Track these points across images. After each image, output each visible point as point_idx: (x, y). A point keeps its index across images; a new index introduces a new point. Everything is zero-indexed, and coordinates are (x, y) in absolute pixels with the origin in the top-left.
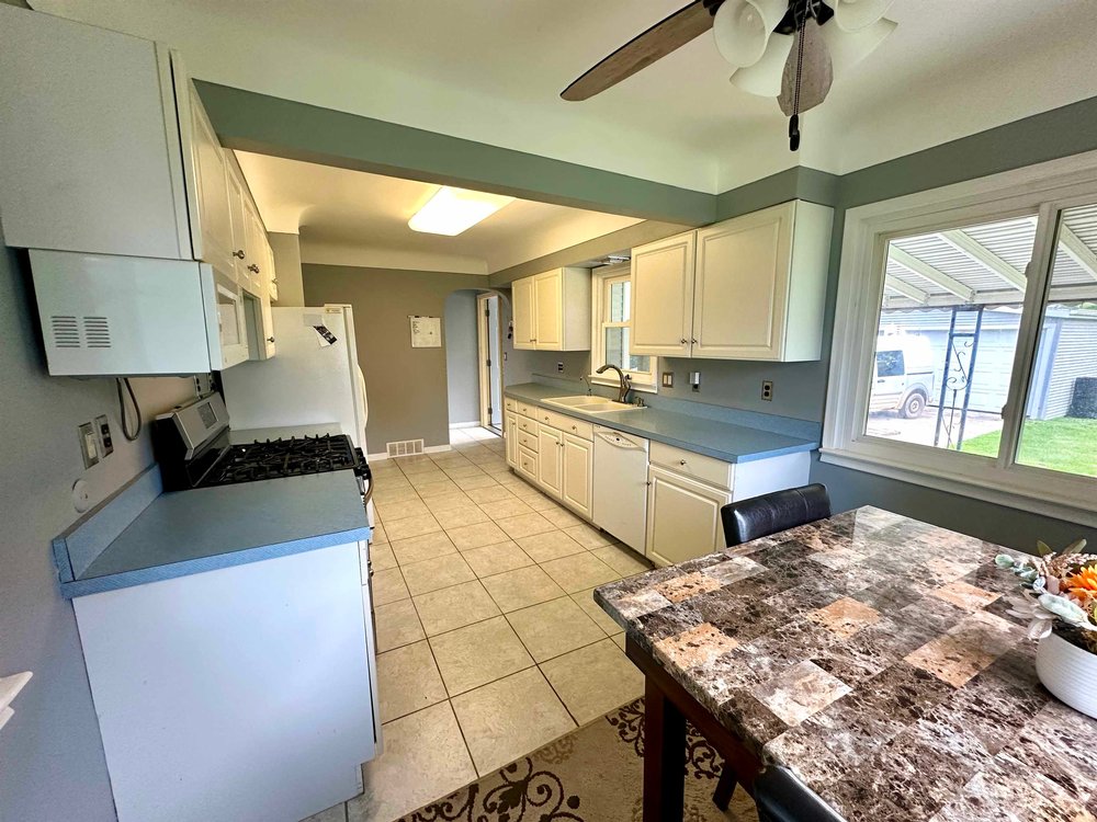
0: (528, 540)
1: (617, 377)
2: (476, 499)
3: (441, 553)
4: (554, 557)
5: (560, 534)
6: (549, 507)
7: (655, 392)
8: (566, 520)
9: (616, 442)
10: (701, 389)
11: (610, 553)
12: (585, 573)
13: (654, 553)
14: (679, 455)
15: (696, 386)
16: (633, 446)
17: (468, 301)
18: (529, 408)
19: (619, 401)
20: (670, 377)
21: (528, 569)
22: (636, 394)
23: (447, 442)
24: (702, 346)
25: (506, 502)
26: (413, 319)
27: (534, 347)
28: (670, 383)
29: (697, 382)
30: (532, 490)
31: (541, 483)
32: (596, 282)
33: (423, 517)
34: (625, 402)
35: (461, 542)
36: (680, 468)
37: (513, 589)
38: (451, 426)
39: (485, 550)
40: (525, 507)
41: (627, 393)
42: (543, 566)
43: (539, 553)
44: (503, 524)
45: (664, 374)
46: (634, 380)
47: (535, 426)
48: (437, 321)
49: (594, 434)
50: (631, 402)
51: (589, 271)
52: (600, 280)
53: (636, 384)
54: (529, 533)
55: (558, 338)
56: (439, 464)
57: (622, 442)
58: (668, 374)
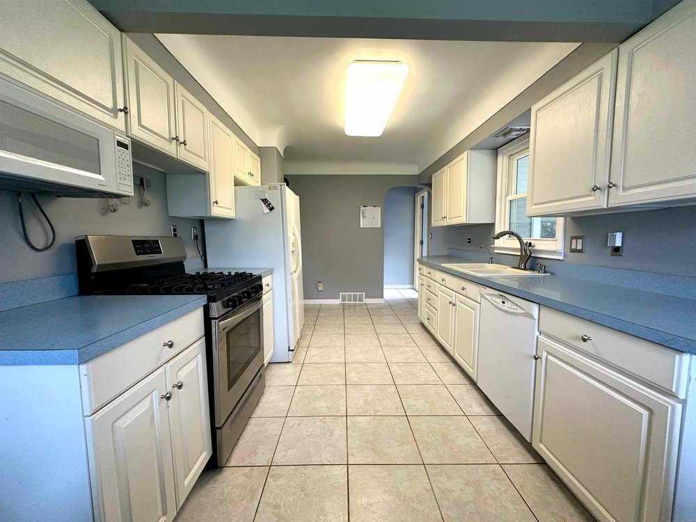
0: (409, 388)
1: (517, 244)
2: (384, 342)
3: (332, 382)
4: (427, 413)
5: (442, 389)
6: (442, 360)
7: (561, 258)
8: (454, 376)
9: (501, 305)
10: (625, 252)
11: (489, 425)
12: (453, 441)
13: (542, 446)
14: (581, 328)
15: (617, 250)
16: (519, 311)
17: (408, 198)
18: (433, 271)
19: (518, 268)
20: (580, 241)
21: (396, 419)
22: (539, 261)
23: (382, 297)
24: (624, 189)
25: (406, 348)
26: (362, 208)
27: (445, 223)
28: (579, 247)
29: (618, 243)
30: (433, 342)
31: (438, 337)
32: (502, 161)
33: (337, 349)
34: (525, 269)
35: (353, 377)
36: (581, 345)
37: (371, 437)
38: (385, 286)
39: (367, 388)
40: (420, 357)
41: (528, 259)
42: (411, 420)
43: (414, 404)
44: (394, 368)
45: (573, 238)
46: (537, 247)
47: (437, 288)
48: (379, 209)
49: (482, 296)
50: (532, 269)
51: (495, 151)
52: (506, 158)
53: (539, 251)
54: (414, 382)
55: (463, 213)
56: (371, 312)
57: (507, 306)
58: (577, 238)
